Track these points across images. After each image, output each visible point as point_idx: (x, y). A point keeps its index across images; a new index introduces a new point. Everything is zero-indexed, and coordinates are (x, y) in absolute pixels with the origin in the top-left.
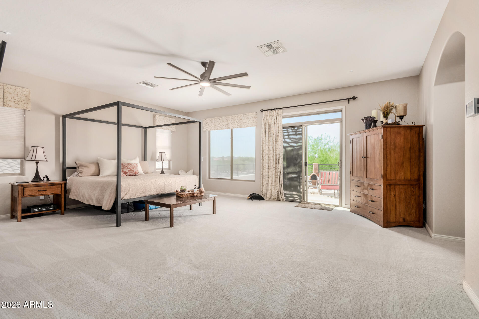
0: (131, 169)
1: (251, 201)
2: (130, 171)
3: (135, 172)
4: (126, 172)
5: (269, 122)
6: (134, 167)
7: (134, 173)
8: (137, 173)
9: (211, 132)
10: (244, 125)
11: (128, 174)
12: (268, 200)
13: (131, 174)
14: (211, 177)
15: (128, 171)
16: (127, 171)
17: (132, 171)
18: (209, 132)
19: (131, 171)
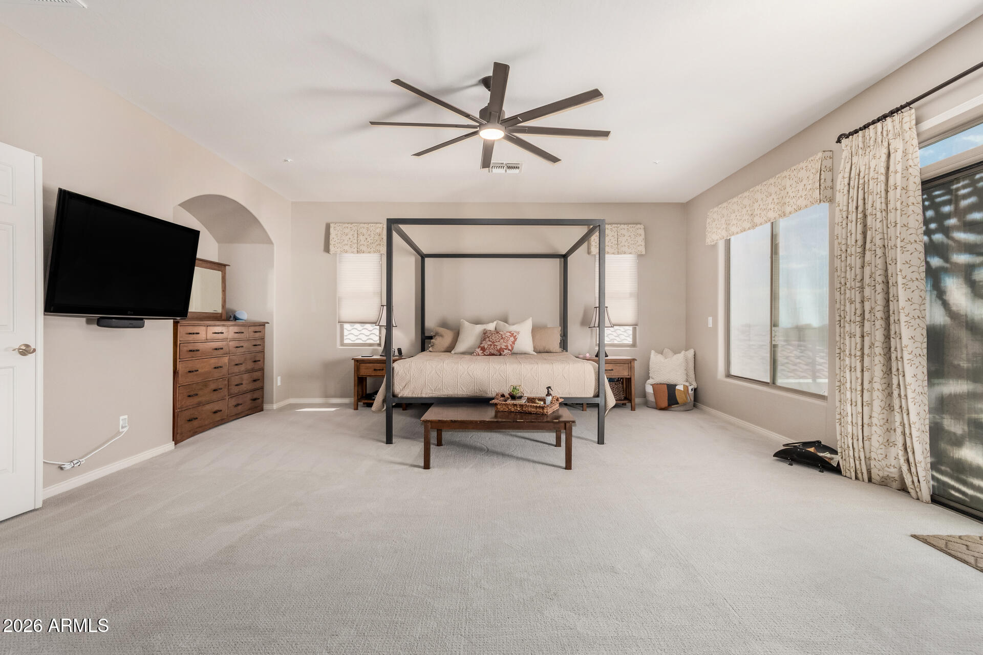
0: (493, 342)
1: (784, 466)
2: (491, 345)
3: (499, 348)
4: (484, 348)
5: (862, 175)
6: (502, 338)
7: (497, 350)
8: (504, 352)
9: (733, 239)
10: (790, 206)
11: (487, 352)
12: (857, 478)
13: (492, 351)
14: (733, 372)
15: (488, 345)
16: (486, 347)
17: (495, 345)
18: (728, 242)
19: (492, 347)
